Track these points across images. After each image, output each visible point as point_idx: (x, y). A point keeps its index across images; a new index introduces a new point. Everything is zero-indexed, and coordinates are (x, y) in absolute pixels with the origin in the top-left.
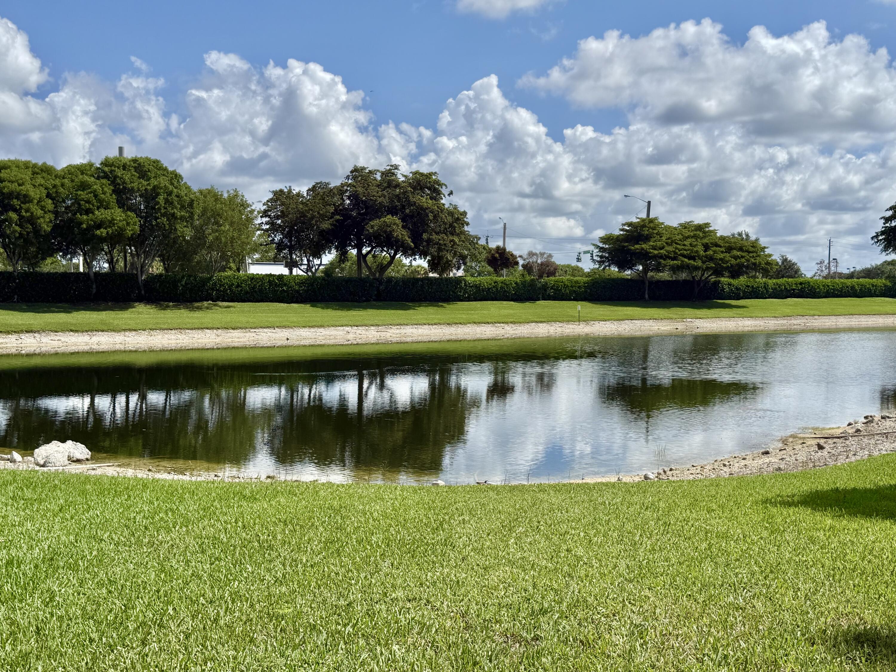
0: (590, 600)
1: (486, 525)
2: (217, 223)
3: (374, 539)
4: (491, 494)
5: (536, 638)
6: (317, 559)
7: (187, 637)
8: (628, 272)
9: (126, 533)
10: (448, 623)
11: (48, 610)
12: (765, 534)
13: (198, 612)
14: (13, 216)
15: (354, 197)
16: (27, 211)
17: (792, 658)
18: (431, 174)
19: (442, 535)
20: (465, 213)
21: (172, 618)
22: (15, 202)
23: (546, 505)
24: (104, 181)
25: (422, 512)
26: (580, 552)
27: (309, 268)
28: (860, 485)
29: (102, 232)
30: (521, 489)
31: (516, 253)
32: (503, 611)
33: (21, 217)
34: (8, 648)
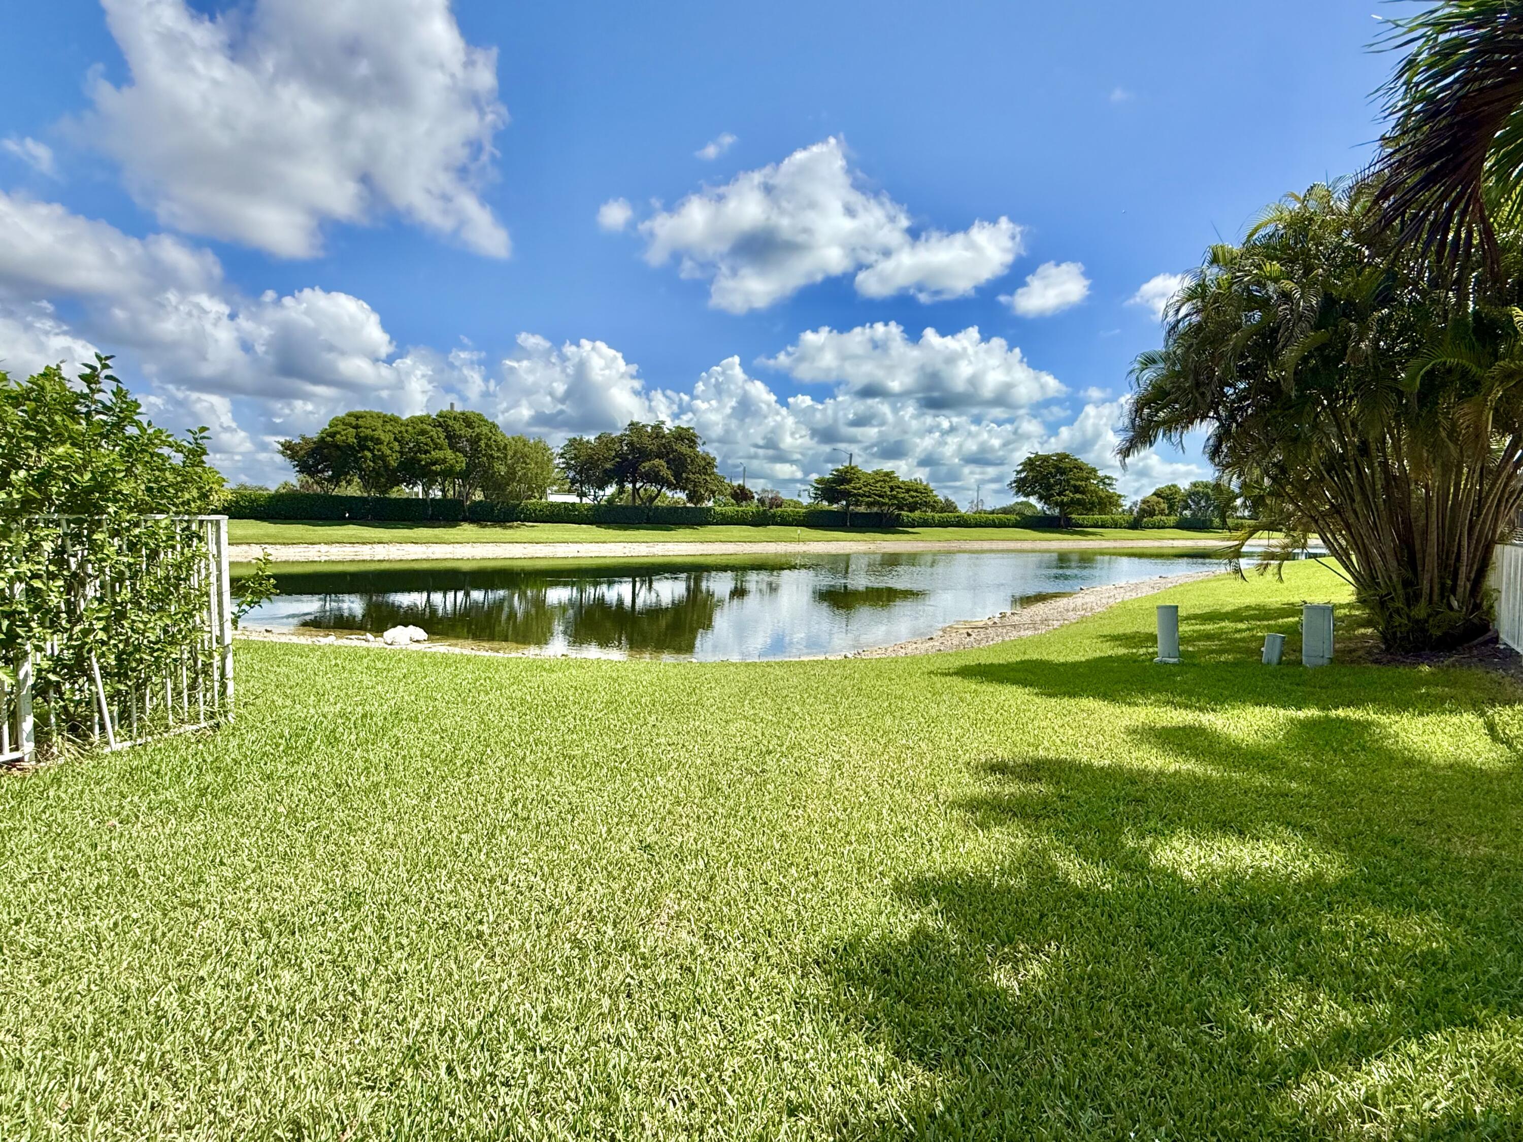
0: (803, 743)
1: (727, 691)
2: (525, 462)
3: (643, 700)
4: (732, 668)
5: (763, 771)
6: (599, 715)
7: (502, 770)
8: (835, 506)
9: (455, 694)
10: (699, 761)
11: (394, 751)
12: (929, 695)
13: (510, 752)
14: (369, 454)
15: (631, 444)
16: (379, 450)
17: (946, 782)
18: (689, 428)
19: (694, 698)
20: (714, 459)
21: (490, 757)
22: (370, 443)
23: (772, 676)
24: (439, 429)
25: (680, 681)
26: (797, 709)
27: (595, 498)
28: (996, 661)
29: (437, 468)
30: (755, 664)
31: (753, 490)
32: (740, 752)
33: (374, 455)
34: (363, 779)
